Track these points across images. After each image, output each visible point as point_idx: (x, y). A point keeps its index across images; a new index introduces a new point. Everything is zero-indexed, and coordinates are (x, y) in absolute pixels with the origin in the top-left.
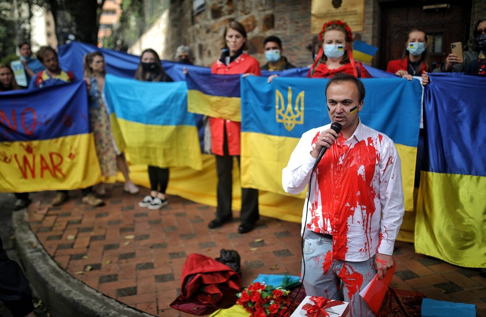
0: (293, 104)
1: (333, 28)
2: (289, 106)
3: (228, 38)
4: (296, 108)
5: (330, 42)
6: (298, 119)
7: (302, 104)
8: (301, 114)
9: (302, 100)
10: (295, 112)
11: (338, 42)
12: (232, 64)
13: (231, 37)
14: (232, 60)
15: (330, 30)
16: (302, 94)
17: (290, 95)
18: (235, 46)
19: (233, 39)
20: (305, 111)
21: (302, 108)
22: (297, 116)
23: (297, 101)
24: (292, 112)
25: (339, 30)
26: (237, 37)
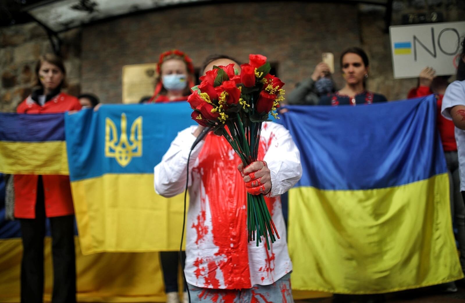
0: (128, 133)
1: (172, 58)
2: (124, 137)
3: (42, 73)
4: (132, 138)
5: (170, 73)
6: (135, 150)
7: (140, 132)
8: (139, 145)
9: (140, 127)
10: (131, 143)
11: (178, 72)
12: (48, 104)
13: (47, 71)
14: (49, 99)
15: (168, 60)
16: (139, 121)
17: (124, 124)
18: (52, 82)
19: (50, 74)
20: (144, 141)
21: (140, 137)
22: (134, 147)
23: (133, 129)
24: (127, 143)
25: (178, 59)
26: (54, 71)
